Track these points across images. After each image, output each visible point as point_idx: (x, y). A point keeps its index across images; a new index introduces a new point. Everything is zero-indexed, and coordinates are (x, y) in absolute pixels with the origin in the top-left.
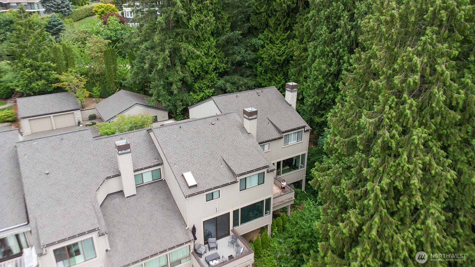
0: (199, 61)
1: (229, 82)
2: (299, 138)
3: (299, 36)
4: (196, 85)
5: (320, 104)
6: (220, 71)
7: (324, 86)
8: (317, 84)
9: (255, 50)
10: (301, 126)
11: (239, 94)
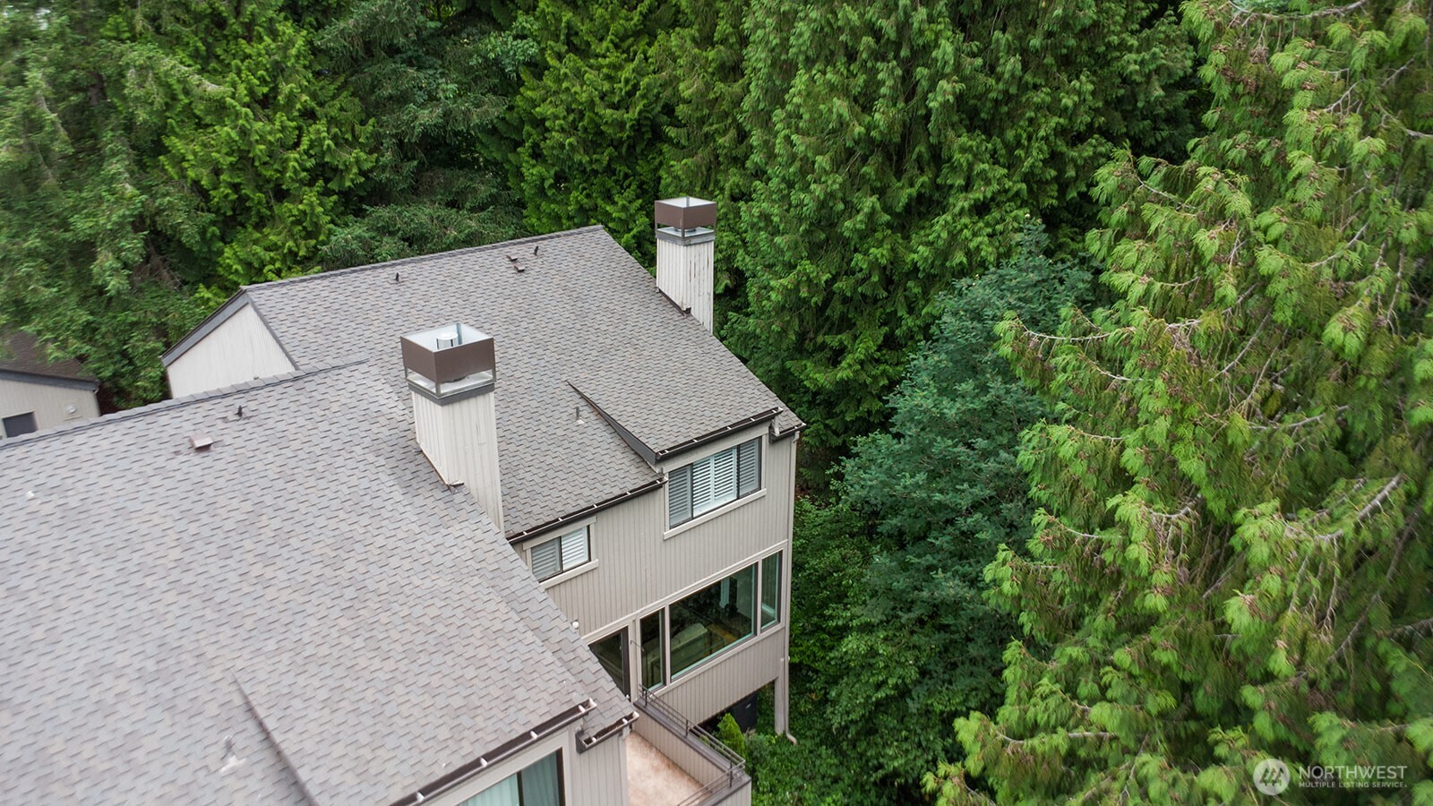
0: (227, 131)
1: (392, 234)
2: (747, 478)
3: (696, 12)
4: (230, 256)
5: (827, 302)
6: (348, 184)
7: (841, 206)
8: (807, 200)
9: (508, 86)
10: (750, 412)
11: (408, 268)
